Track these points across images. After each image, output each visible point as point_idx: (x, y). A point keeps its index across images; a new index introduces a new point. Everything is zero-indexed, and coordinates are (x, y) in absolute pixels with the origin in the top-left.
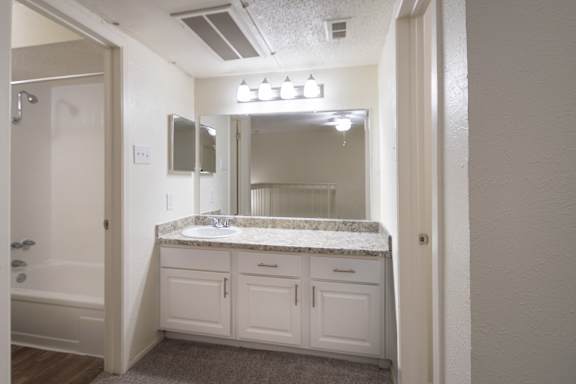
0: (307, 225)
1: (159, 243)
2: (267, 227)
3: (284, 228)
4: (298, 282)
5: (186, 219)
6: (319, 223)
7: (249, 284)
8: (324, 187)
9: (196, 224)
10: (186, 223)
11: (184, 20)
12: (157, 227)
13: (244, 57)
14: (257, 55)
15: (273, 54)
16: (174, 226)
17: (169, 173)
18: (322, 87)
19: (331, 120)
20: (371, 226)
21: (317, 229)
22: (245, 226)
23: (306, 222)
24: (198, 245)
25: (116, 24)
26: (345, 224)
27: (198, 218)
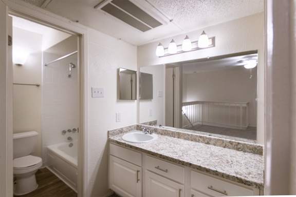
0: (201, 140)
1: (109, 141)
2: (174, 137)
3: (185, 139)
4: (182, 187)
5: (130, 127)
6: (210, 139)
7: (151, 178)
8: (237, 105)
9: (137, 129)
10: (130, 129)
11: (102, 9)
12: (108, 132)
13: (154, 27)
14: (160, 24)
15: (171, 21)
16: (121, 131)
17: (117, 102)
18: (213, 39)
19: (240, 62)
20: (255, 148)
21: (208, 143)
22: (162, 134)
23: (201, 137)
24: (126, 146)
25: (77, 21)
26: (231, 143)
27: (138, 126)
